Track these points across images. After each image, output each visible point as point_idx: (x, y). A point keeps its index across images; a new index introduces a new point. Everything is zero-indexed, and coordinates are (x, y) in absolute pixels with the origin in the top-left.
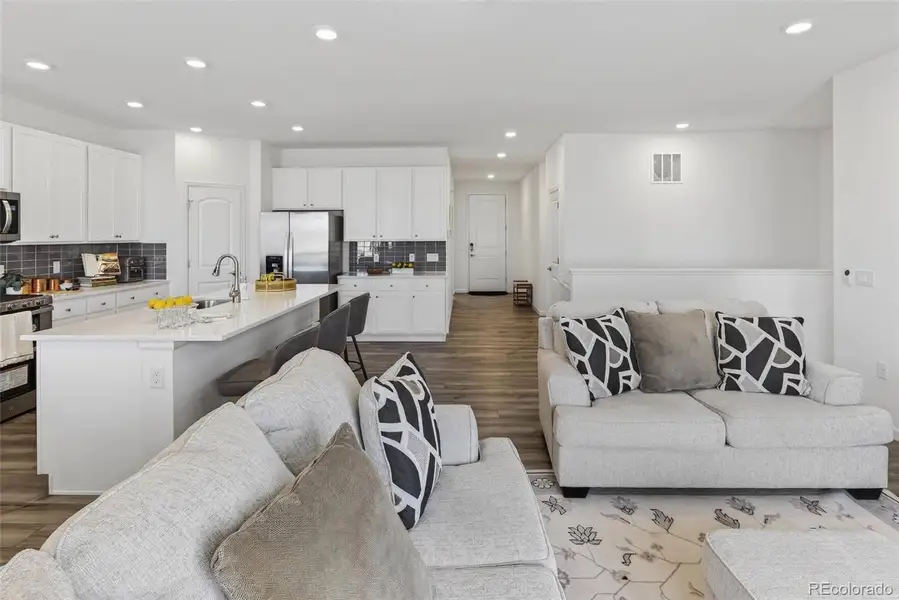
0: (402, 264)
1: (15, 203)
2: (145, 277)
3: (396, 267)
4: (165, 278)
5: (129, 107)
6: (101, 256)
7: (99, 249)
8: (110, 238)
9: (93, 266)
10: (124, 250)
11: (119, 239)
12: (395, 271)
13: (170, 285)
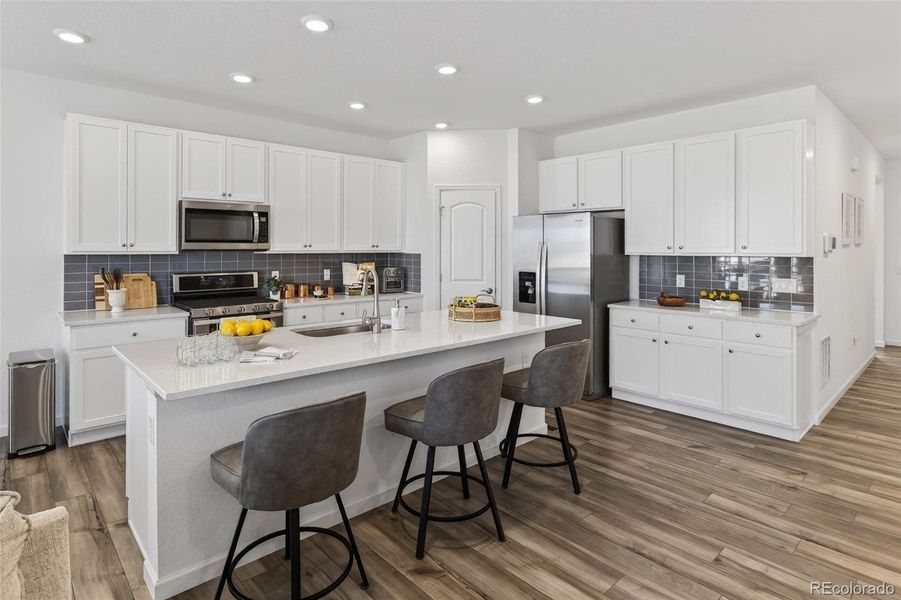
0: (719, 293)
1: (264, 214)
2: (406, 289)
3: (707, 297)
4: (419, 292)
5: (352, 109)
6: (361, 266)
7: (357, 258)
8: (366, 248)
9: (352, 275)
10: (381, 260)
11: (375, 248)
12: (703, 303)
13: (425, 298)
